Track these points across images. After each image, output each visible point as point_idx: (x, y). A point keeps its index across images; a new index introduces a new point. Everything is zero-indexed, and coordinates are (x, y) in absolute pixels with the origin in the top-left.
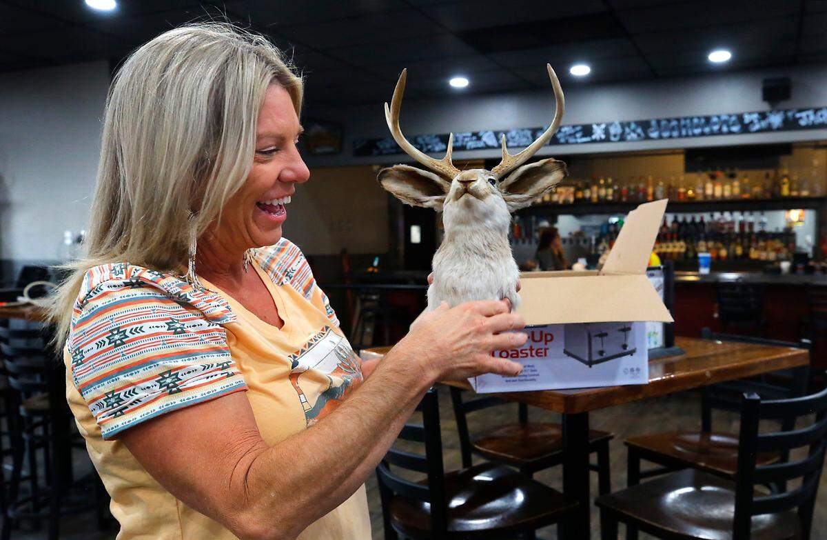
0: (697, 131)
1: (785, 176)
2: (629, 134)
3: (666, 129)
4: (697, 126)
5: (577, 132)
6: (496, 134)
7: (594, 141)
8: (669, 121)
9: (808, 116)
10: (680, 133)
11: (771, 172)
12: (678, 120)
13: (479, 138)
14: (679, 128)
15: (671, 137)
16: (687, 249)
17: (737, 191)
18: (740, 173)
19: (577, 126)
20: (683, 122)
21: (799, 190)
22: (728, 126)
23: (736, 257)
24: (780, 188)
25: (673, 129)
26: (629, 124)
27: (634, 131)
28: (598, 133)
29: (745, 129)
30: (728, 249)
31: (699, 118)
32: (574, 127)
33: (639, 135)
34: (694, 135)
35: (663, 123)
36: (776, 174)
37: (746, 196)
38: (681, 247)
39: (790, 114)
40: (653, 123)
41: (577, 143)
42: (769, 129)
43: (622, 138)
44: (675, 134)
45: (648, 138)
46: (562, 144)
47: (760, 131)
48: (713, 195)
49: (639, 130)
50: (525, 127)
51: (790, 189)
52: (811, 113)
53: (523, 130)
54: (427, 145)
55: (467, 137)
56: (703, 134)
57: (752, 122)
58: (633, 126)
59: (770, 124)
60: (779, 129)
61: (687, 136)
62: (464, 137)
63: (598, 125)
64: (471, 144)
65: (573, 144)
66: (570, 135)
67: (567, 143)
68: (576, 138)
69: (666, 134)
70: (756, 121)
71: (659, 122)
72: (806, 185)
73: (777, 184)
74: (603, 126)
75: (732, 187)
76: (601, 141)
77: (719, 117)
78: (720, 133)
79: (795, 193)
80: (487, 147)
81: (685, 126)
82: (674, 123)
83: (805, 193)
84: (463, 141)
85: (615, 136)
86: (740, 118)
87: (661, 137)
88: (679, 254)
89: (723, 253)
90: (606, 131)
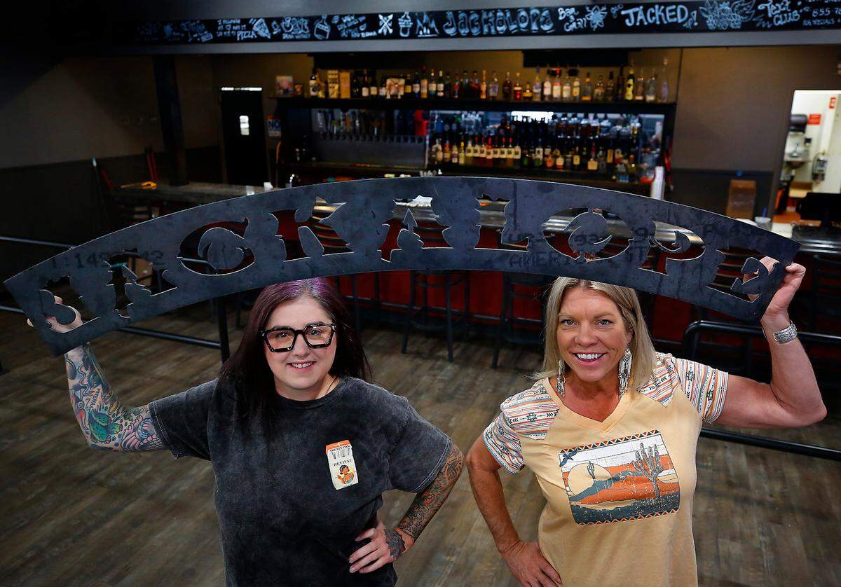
0: (502, 29)
1: (631, 77)
2: (421, 29)
3: (464, 25)
4: (502, 23)
5: (360, 24)
6: (268, 21)
7: (381, 37)
8: (468, 12)
9: (636, 14)
10: (482, 30)
11: (616, 71)
12: (479, 12)
13: (250, 27)
14: (480, 23)
15: (470, 35)
16: (523, 155)
17: (576, 92)
18: (582, 71)
19: (361, 15)
20: (484, 16)
21: (643, 95)
22: (539, 24)
23: (573, 166)
24: (624, 91)
25: (473, 25)
26: (421, 16)
27: (426, 25)
28: (385, 26)
29: (559, 29)
30: (565, 158)
31: (503, 10)
32: (357, 16)
33: (432, 31)
34: (498, 34)
35: (462, 15)
36: (621, 74)
37: (587, 98)
38: (516, 153)
39: (614, 10)
40: (450, 15)
41: (360, 38)
42: (587, 30)
43: (413, 35)
44: (475, 31)
45: (443, 35)
46: (344, 39)
47: (577, 32)
48: (551, 96)
49: (433, 25)
50: (302, 14)
51: (635, 92)
52: (640, 9)
53: (298, 18)
54: (193, 33)
55: (236, 24)
56: (508, 33)
57: (567, 19)
58: (426, 18)
59: (588, 22)
60: (600, 31)
61: (489, 35)
62: (233, 25)
63: (385, 15)
64: (241, 34)
65: (356, 39)
66: (353, 27)
67: (349, 38)
68: (360, 32)
69: (464, 31)
70: (572, 18)
71: (456, 13)
72: (652, 89)
73: (621, 86)
74: (391, 17)
75: (572, 87)
76: (389, 37)
77: (528, 10)
78: (528, 33)
79: (639, 98)
80: (260, 39)
81: (487, 21)
82: (474, 16)
83: (650, 98)
84: (232, 30)
85: (405, 30)
86: (554, 12)
87: (458, 35)
88: (514, 160)
89: (560, 162)
90: (395, 23)
